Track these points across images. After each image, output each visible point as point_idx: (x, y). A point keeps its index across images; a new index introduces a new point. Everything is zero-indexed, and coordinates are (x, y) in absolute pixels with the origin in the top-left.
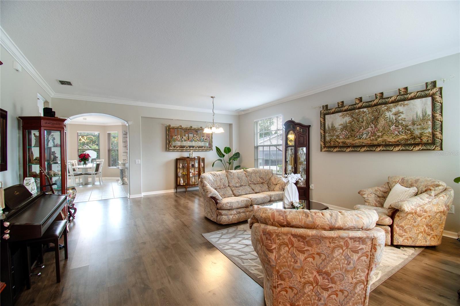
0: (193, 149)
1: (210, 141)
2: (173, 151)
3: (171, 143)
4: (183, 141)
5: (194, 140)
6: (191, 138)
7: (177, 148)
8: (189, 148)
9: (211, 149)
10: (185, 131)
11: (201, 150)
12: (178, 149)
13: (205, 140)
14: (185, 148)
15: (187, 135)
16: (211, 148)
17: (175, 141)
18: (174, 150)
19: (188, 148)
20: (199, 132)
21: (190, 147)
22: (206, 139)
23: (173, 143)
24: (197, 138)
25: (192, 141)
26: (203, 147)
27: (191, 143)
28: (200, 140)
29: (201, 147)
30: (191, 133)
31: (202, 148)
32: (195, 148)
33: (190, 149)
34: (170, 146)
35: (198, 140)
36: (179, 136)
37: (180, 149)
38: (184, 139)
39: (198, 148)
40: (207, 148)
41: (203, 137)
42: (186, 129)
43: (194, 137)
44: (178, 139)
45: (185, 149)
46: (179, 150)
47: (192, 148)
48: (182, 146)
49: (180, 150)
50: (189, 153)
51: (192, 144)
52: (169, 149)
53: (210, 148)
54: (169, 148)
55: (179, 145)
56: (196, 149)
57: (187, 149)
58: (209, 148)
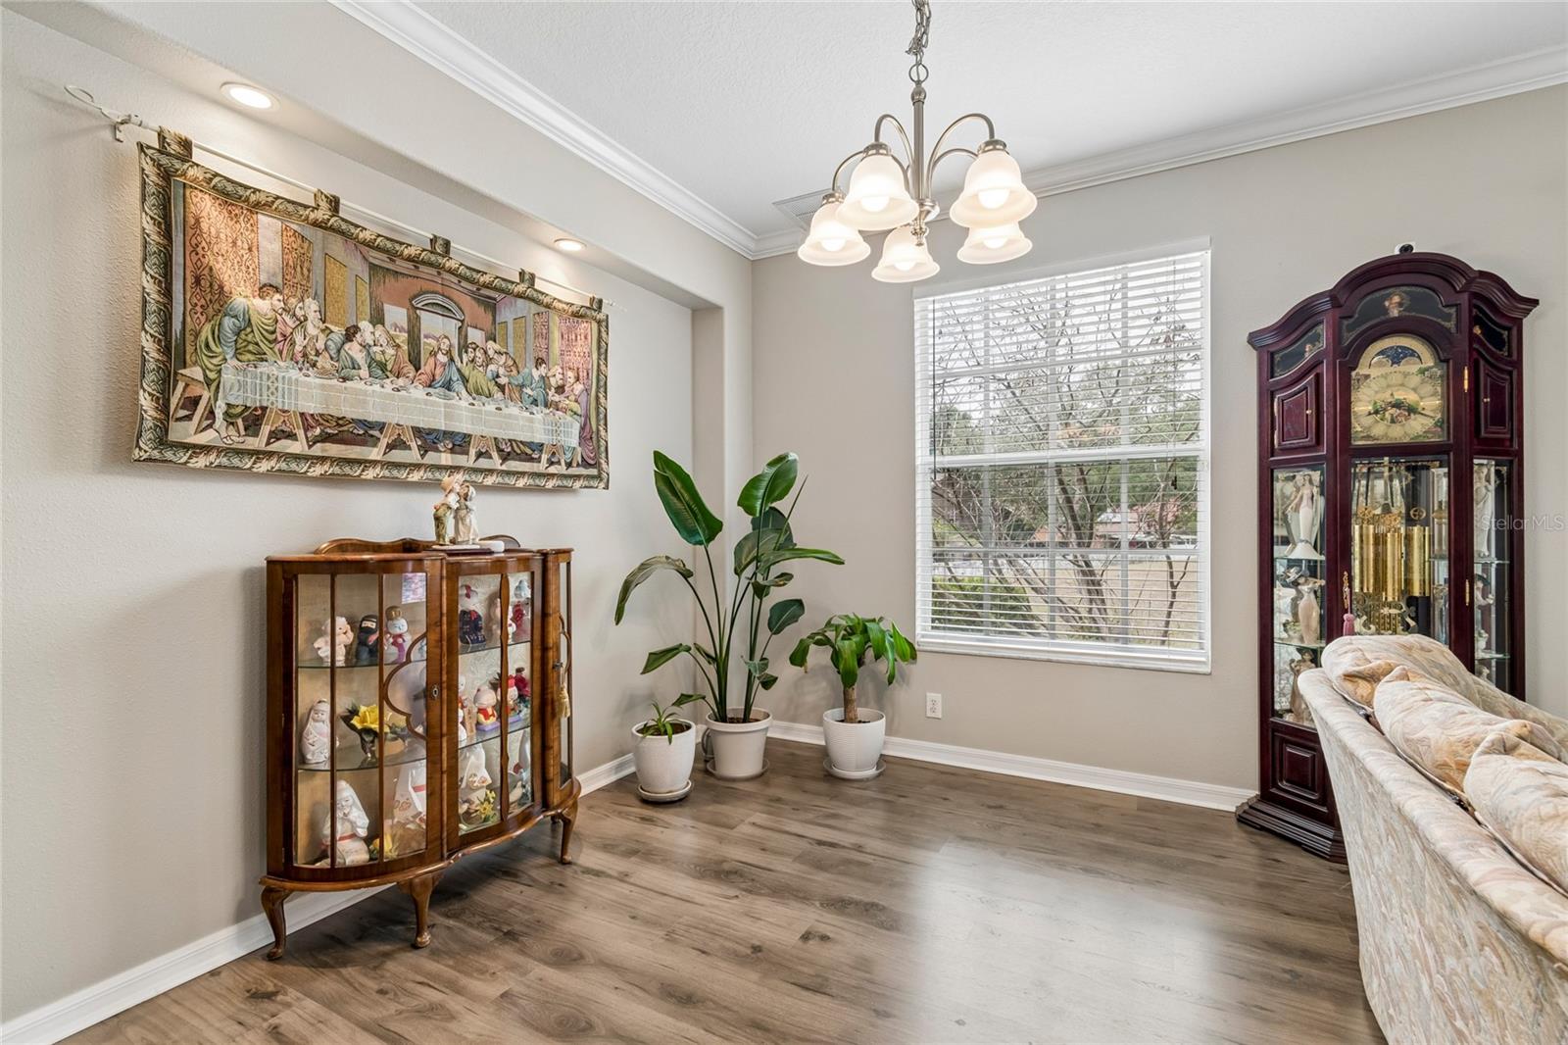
0: (461, 460)
1: (588, 402)
2: (232, 464)
3: (196, 372)
4: (355, 366)
5: (465, 380)
6: (442, 358)
7: (275, 435)
8: (424, 450)
9: (594, 472)
10: (373, 267)
11: (523, 474)
12: (297, 447)
13: (553, 396)
14: (375, 441)
15: (396, 315)
16: (597, 465)
17: (261, 357)
18: (240, 453)
19: (413, 455)
20: (507, 314)
21: (429, 439)
22: (560, 389)
23: (228, 377)
24: (489, 361)
25: (448, 386)
26: (545, 457)
27: (436, 398)
28: (522, 386)
29: (525, 451)
30: (439, 300)
31: (531, 459)
32: (480, 455)
33: (432, 458)
34: (194, 402)
35: (502, 388)
36: (312, 306)
37: (318, 450)
38: (365, 347)
39: (505, 458)
40: (569, 465)
41: (543, 370)
42: (393, 255)
43: (464, 347)
44: (299, 338)
45: (375, 453)
46: (303, 468)
47: (452, 451)
48: (340, 421)
49: (322, 459)
50: (435, 499)
51: (448, 416)
52: (162, 441)
53: (592, 464)
54: (162, 428)
55: (312, 407)
56: (483, 463)
57: (397, 456)
58: (585, 464)
